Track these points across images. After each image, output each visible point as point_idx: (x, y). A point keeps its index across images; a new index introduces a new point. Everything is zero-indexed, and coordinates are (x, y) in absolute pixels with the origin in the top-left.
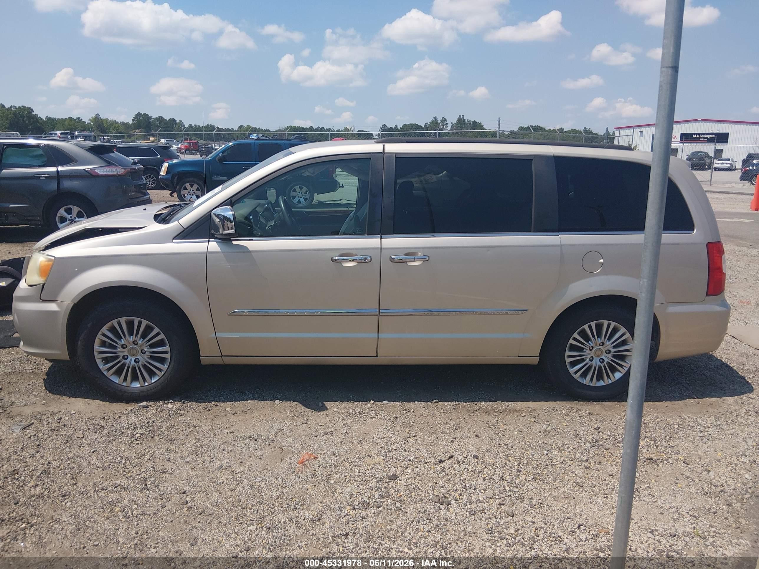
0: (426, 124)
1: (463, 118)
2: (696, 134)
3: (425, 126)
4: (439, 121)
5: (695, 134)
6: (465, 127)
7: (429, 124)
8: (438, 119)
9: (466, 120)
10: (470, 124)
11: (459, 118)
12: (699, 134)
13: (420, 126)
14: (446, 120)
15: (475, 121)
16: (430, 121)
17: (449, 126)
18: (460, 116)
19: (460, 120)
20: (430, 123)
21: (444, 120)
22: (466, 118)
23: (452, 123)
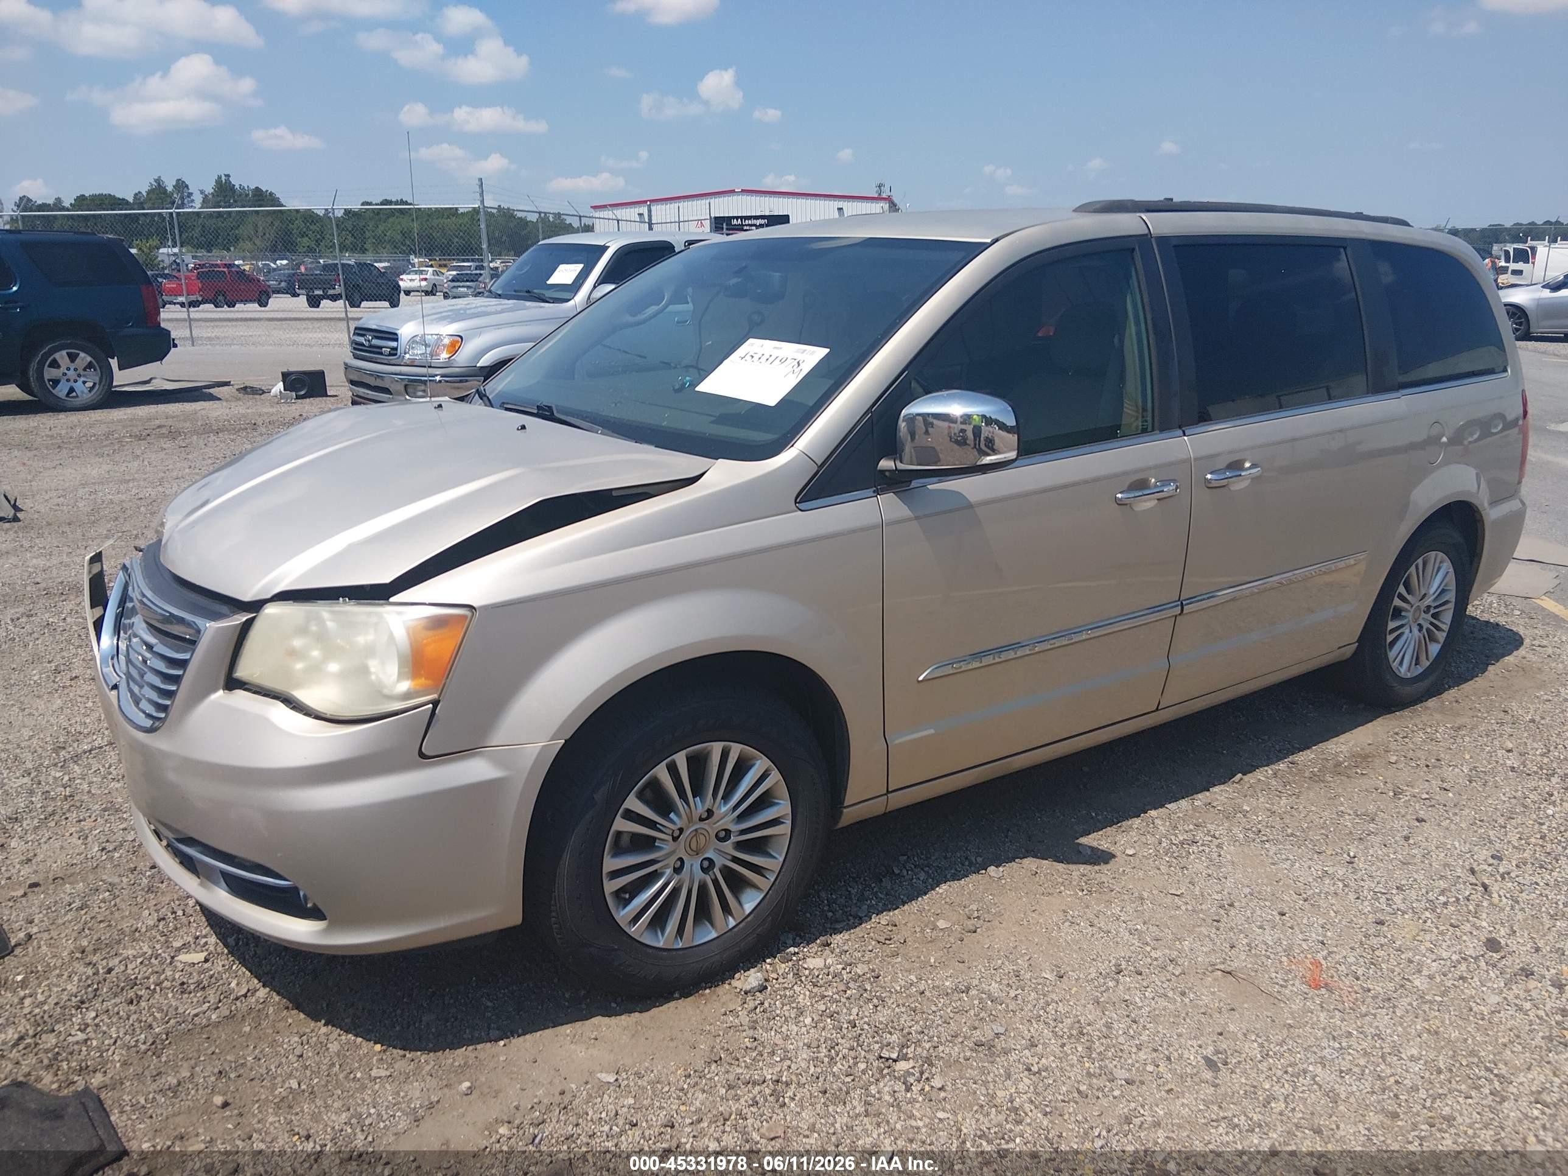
0: (136, 195)
1: (228, 182)
2: (737, 218)
3: (135, 197)
4: (170, 188)
5: (734, 218)
6: (235, 201)
7: (145, 194)
8: (166, 183)
9: (237, 186)
10: (247, 195)
11: (219, 181)
12: (741, 218)
13: (123, 199)
14: (187, 186)
15: (257, 188)
16: (147, 188)
17: (198, 199)
18: (220, 177)
19: (221, 186)
20: (148, 193)
21: (181, 185)
22: (235, 181)
23: (202, 192)
